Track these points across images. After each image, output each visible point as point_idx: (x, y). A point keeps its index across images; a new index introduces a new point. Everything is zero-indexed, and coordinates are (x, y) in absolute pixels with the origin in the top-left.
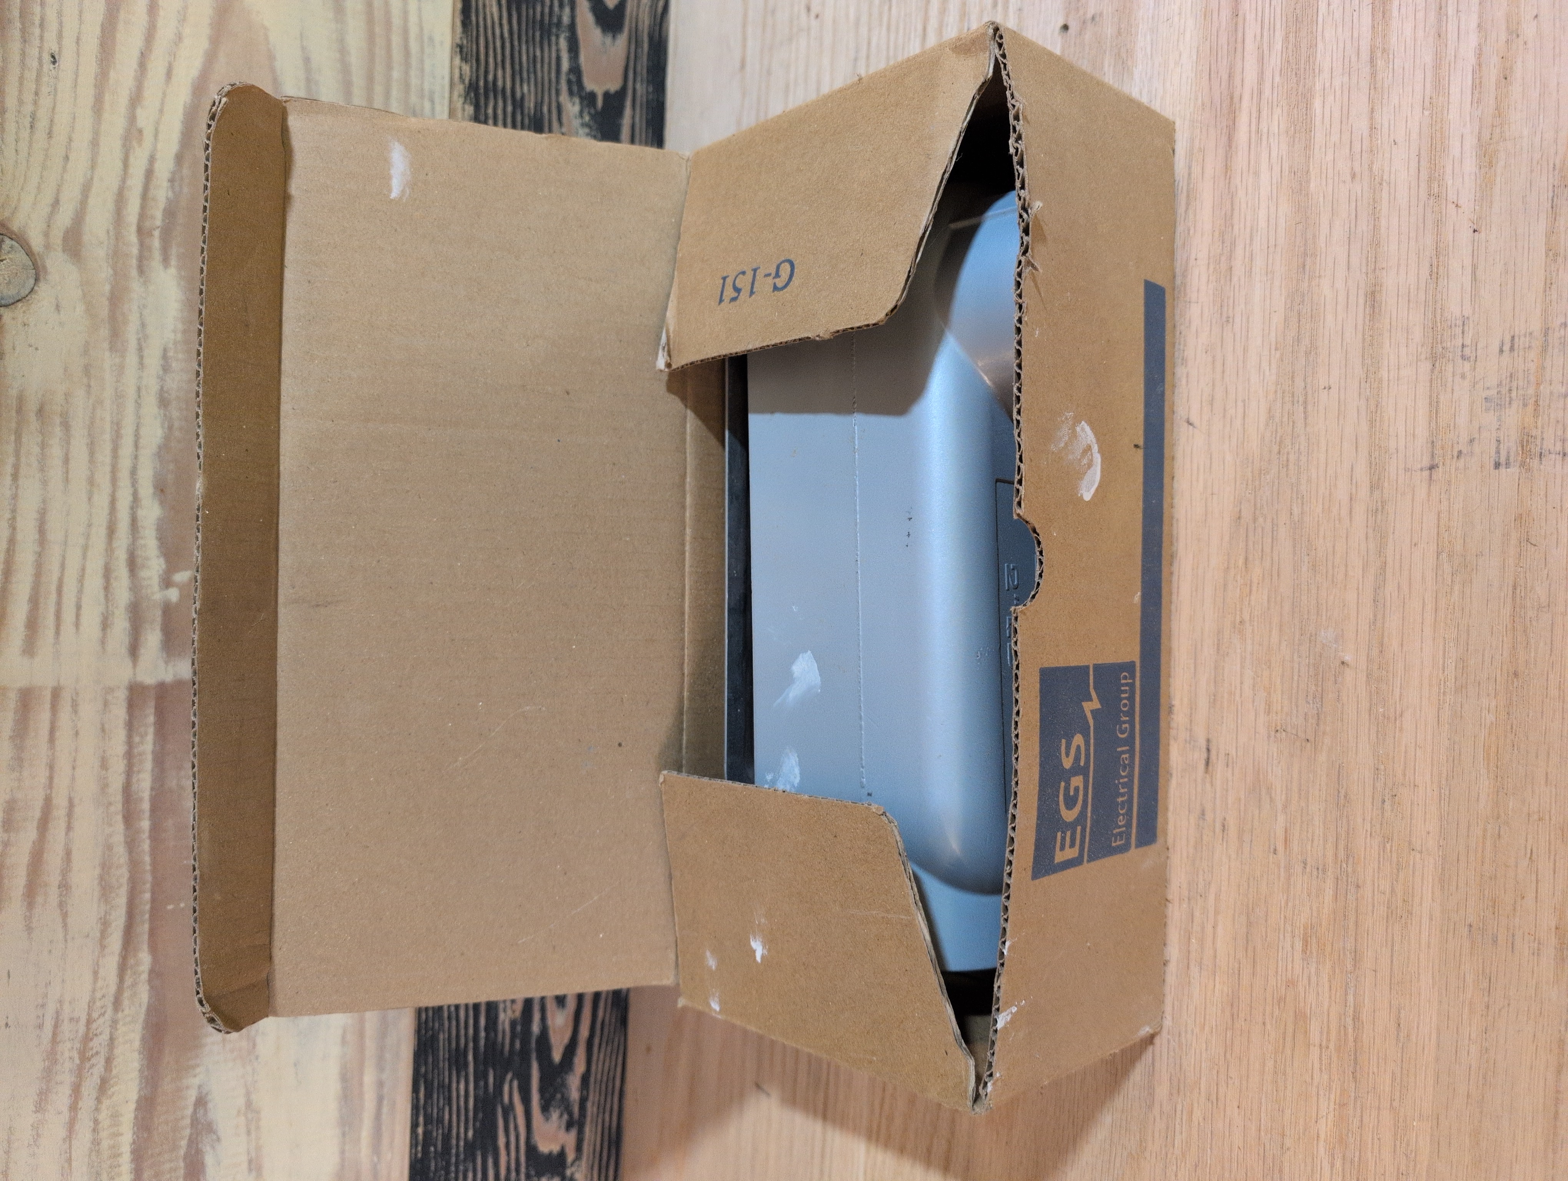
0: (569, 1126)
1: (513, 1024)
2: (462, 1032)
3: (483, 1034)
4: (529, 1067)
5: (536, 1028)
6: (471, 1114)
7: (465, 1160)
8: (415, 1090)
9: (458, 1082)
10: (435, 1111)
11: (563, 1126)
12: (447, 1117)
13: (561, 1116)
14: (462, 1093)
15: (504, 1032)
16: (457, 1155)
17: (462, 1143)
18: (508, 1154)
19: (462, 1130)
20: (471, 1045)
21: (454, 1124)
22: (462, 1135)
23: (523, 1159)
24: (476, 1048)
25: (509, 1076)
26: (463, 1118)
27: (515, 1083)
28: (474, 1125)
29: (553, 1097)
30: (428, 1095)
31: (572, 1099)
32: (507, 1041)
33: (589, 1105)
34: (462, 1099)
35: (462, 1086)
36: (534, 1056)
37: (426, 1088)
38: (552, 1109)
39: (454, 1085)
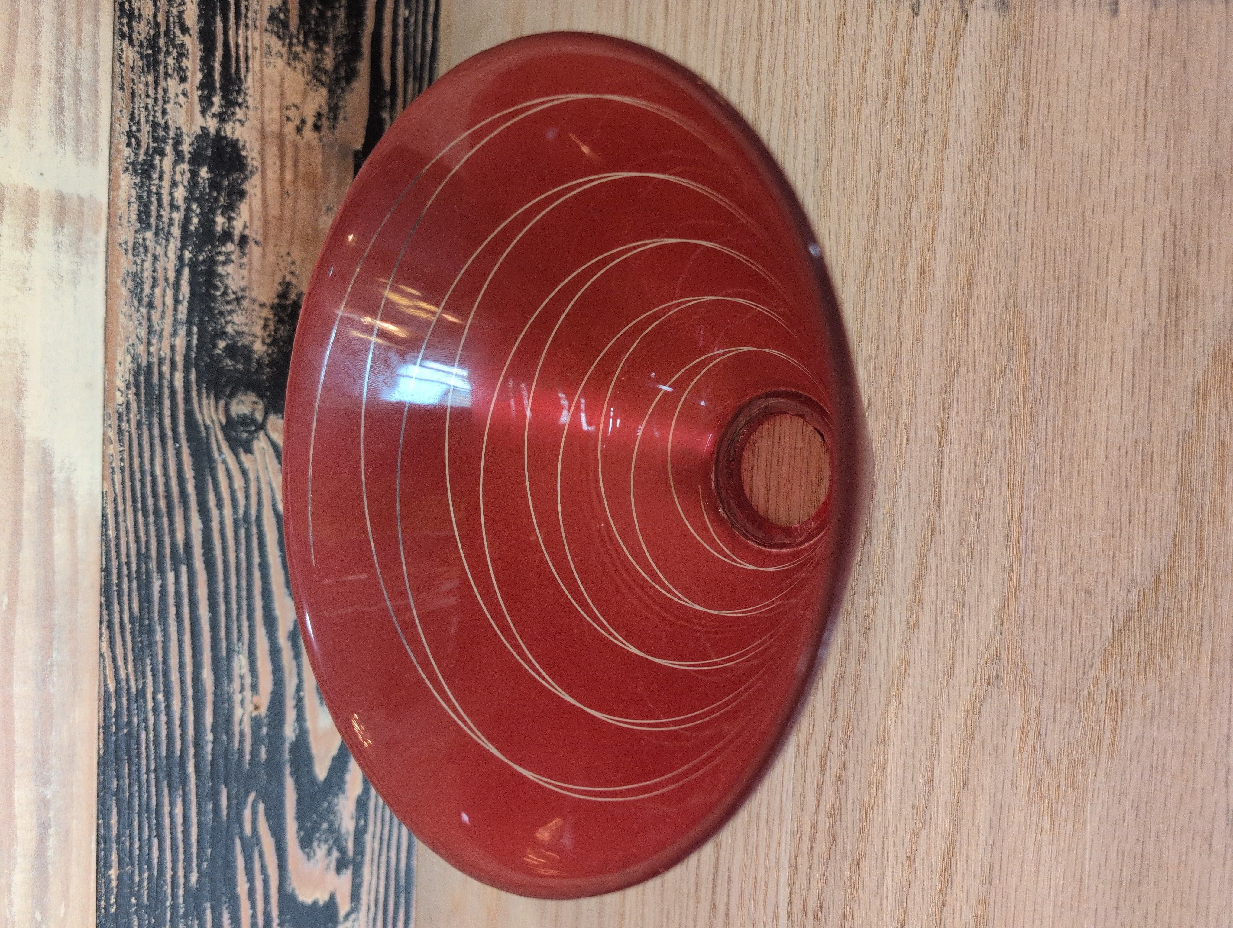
0: (341, 866)
1: (256, 723)
2: (178, 731)
3: (210, 737)
4: (281, 784)
5: (290, 732)
6: (194, 850)
7: (186, 915)
8: (103, 812)
9: (172, 804)
10: (137, 845)
11: (333, 865)
12: (155, 854)
13: (329, 852)
14: (179, 820)
15: (242, 734)
16: (174, 908)
17: (181, 892)
18: (253, 906)
19: (181, 873)
20: (191, 751)
21: (169, 865)
22: (181, 881)
23: (275, 912)
24: (198, 757)
25: (252, 796)
26: (181, 857)
27: (261, 807)
28: (199, 866)
29: (316, 827)
30: (125, 823)
31: (343, 830)
32: (248, 748)
33: (368, 837)
34: (180, 829)
35: (179, 810)
36: (288, 770)
37: (119, 813)
38: (315, 844)
39: (166, 809)
